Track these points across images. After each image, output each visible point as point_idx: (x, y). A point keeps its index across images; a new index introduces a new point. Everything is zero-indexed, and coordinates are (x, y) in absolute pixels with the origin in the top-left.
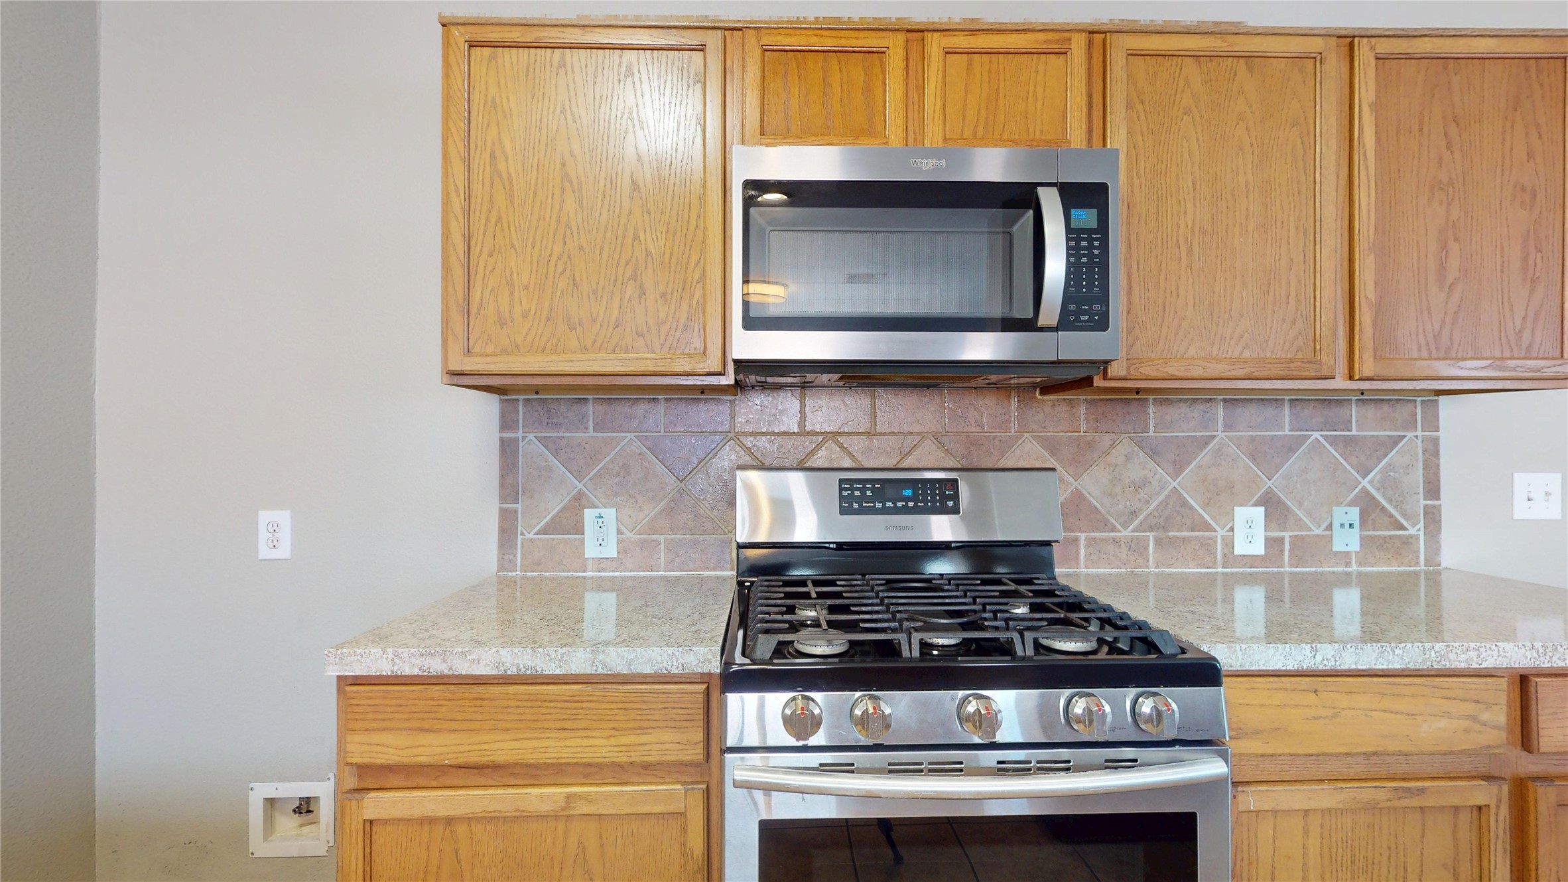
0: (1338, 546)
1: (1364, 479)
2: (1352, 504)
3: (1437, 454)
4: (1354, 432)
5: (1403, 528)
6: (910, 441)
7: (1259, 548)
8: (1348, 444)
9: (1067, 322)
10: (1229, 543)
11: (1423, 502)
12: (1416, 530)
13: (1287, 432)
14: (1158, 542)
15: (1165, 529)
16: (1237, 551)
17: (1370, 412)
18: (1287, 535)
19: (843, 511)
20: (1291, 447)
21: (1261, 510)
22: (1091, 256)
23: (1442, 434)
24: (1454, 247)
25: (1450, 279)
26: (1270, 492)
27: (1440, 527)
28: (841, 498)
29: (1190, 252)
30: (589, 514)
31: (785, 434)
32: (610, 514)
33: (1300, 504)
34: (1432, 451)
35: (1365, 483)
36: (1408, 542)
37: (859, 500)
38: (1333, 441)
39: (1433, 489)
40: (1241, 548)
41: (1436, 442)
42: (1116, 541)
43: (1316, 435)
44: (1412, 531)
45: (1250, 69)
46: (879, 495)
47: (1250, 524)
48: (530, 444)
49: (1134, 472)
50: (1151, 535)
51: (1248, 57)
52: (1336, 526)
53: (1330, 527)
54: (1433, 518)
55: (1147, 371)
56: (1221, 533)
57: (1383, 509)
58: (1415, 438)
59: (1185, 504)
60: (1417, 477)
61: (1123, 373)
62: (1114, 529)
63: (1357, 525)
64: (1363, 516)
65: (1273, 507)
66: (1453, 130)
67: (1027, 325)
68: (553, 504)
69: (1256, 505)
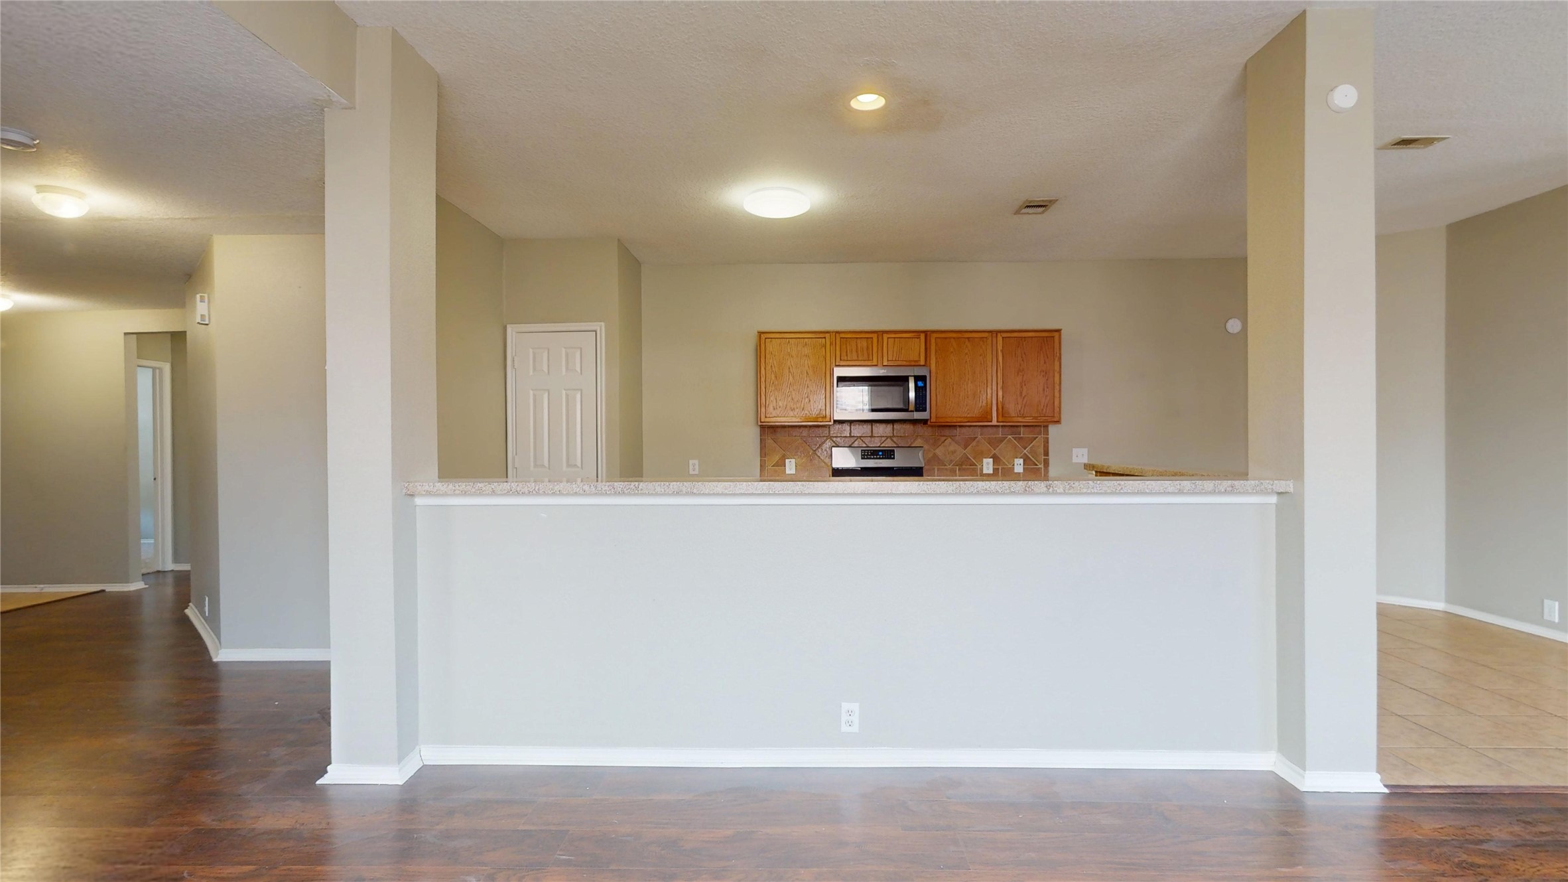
0: (1016, 471)
1: (1025, 449)
2: (1021, 458)
3: (1048, 442)
4: (1022, 436)
5: (1037, 465)
6: (884, 439)
7: (991, 471)
8: (1019, 439)
9: (917, 410)
10: (982, 470)
11: (1043, 457)
12: (1042, 466)
13: (1000, 436)
14: (959, 469)
15: (961, 465)
16: (984, 472)
17: (1027, 429)
18: (1000, 467)
19: (862, 458)
20: (1002, 440)
21: (991, 460)
22: (922, 393)
23: (1049, 436)
24: (1024, 388)
25: (1023, 395)
26: (995, 454)
27: (1048, 463)
28: (862, 455)
29: (953, 389)
30: (787, 461)
31: (846, 437)
32: (793, 461)
33: (1004, 458)
34: (1047, 441)
35: (1025, 451)
36: (1039, 469)
37: (867, 455)
38: (1015, 438)
39: (1046, 453)
40: (985, 471)
41: (1047, 439)
42: (946, 469)
43: (1010, 436)
44: (1040, 466)
45: (969, 341)
46: (872, 454)
47: (988, 464)
48: (769, 442)
49: (952, 448)
50: (957, 467)
51: (968, 338)
52: (1015, 465)
53: (1014, 465)
54: (1046, 463)
55: (941, 420)
56: (979, 467)
57: (1031, 460)
58: (1041, 437)
59: (968, 458)
60: (1041, 450)
61: (934, 421)
62: (945, 465)
63: (1022, 464)
64: (1024, 460)
65: (996, 459)
66: (1024, 356)
67: (906, 410)
68: (776, 458)
69: (991, 458)
